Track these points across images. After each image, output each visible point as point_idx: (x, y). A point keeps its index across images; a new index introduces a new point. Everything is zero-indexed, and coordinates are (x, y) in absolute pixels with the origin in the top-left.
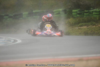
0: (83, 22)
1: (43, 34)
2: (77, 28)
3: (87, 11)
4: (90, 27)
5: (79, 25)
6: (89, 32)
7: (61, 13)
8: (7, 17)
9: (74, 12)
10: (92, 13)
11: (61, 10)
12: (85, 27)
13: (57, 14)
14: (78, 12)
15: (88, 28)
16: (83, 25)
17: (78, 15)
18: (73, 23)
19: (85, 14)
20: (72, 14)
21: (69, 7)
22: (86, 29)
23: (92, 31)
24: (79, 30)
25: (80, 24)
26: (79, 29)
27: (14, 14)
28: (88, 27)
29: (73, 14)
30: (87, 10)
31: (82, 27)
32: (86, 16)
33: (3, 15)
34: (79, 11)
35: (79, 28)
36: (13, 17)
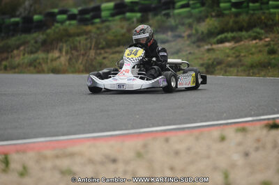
0: (232, 31)
2: (209, 47)
4: (242, 43)
5: (216, 39)
6: (230, 59)
7: (191, 2)
8: (64, 16)
9: (225, 1)
10: (268, 3)
13: (183, 6)
16: (226, 37)
17: (234, 10)
19: (251, 5)
22: (227, 51)
23: (237, 56)
25: (219, 37)
27: (80, 8)
28: (237, 45)
29: (222, 5)
31: (220, 46)
33: (56, 10)
35: (215, 46)
36: (79, 17)
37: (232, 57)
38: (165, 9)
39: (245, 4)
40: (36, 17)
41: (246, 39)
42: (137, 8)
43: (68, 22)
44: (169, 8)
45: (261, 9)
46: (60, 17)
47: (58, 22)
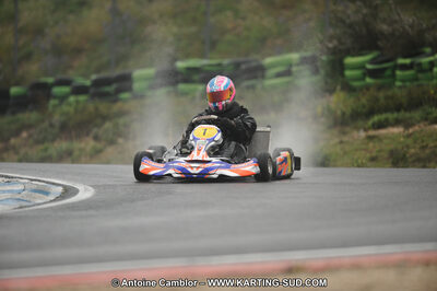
0: (386, 110)
1: (171, 171)
2: (362, 134)
3: (408, 61)
4: (417, 128)
5: (370, 123)
6: (412, 151)
7: (294, 69)
8: (66, 89)
9: (354, 67)
10: (431, 70)
11: (295, 56)
12: (397, 130)
13: (279, 75)
14: (369, 66)
15: (409, 136)
16: (387, 120)
17: (369, 80)
18: (344, 114)
19: (398, 73)
20: (342, 75)
21: (330, 45)
23: (423, 148)
24: (371, 145)
25: (376, 118)
26: (371, 138)
27: (94, 77)
28: (411, 130)
29: (348, 73)
30: (405, 57)
31: (382, 132)
32: (403, 81)
33: (50, 80)
34: (372, 62)
35: (372, 133)
36: (92, 90)
37: (414, 147)
38: (249, 79)
39: (388, 72)
40: (14, 90)
41: (419, 122)
42: (196, 77)
43: (72, 99)
44: (255, 77)
45: (417, 79)
46: (57, 90)
47: (55, 97)
